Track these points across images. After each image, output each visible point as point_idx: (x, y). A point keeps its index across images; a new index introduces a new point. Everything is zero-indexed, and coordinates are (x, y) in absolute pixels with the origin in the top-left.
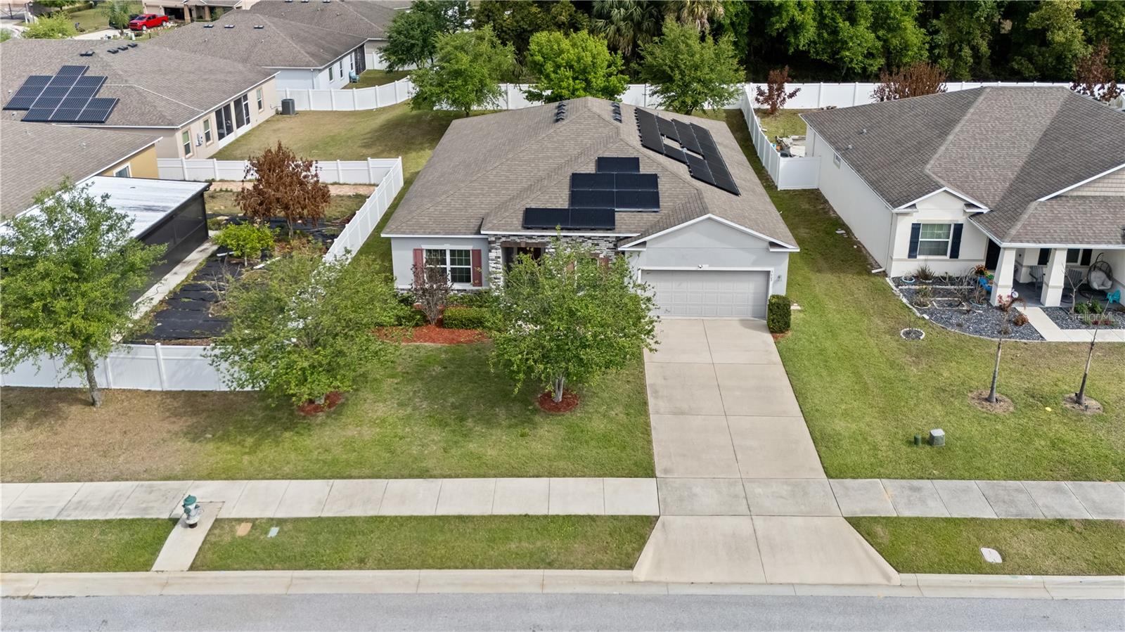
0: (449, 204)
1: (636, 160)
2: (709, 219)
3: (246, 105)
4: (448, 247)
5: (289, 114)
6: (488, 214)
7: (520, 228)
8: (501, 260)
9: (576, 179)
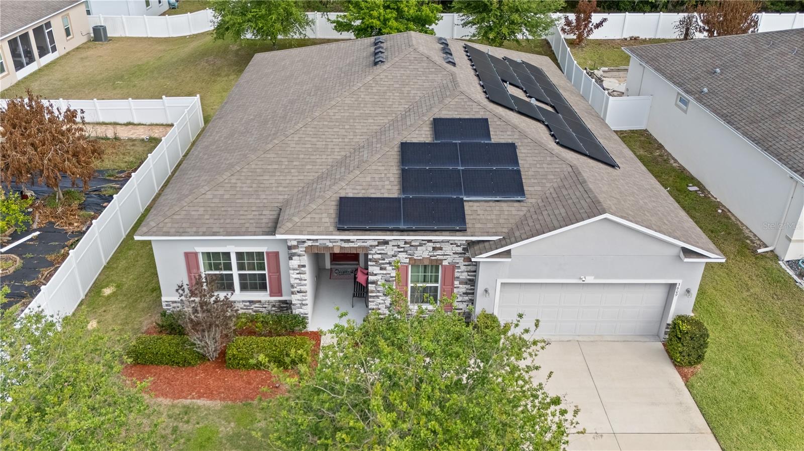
0: (234, 187)
1: (484, 122)
2: (606, 219)
3: (50, 33)
4: (233, 250)
5: (101, 40)
6: (287, 202)
7: (331, 229)
8: (307, 269)
9: (407, 151)
